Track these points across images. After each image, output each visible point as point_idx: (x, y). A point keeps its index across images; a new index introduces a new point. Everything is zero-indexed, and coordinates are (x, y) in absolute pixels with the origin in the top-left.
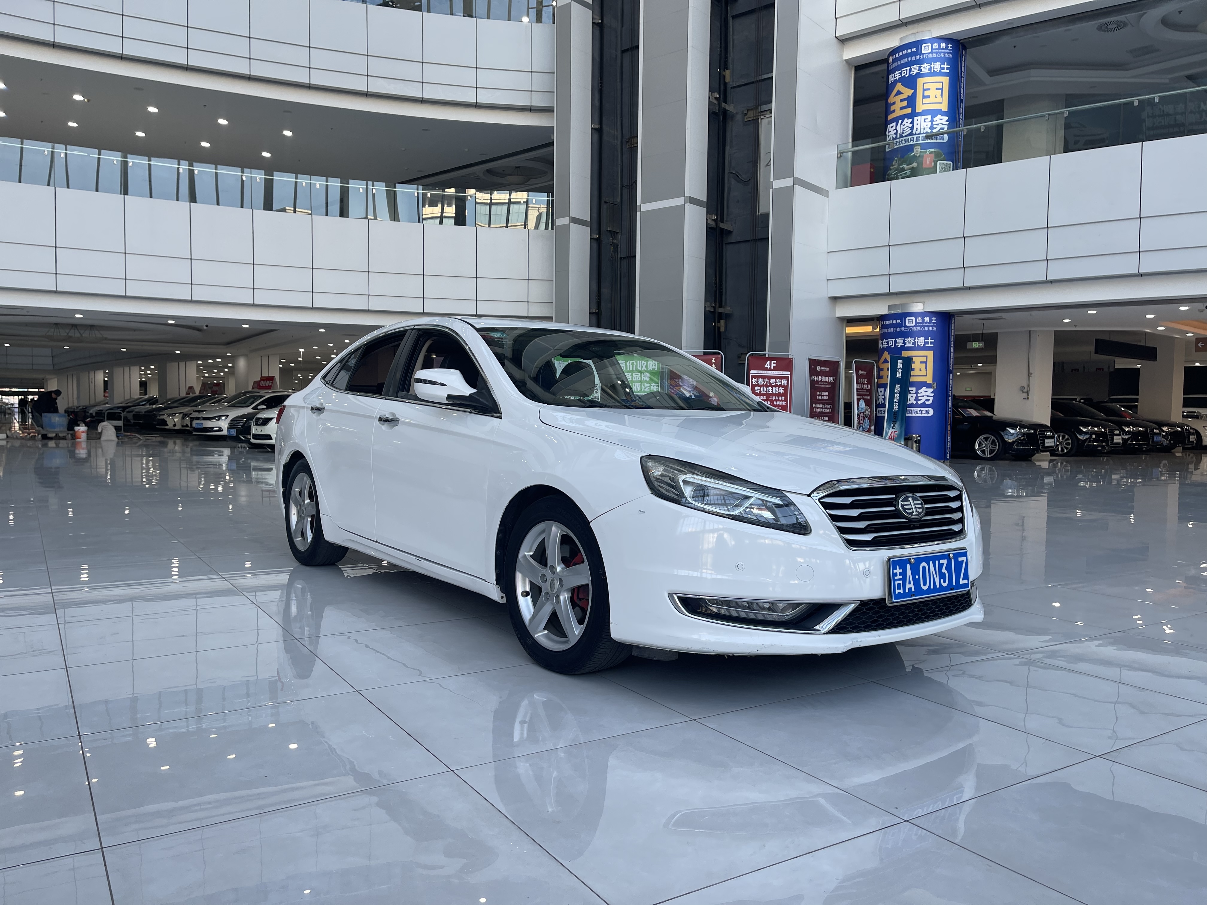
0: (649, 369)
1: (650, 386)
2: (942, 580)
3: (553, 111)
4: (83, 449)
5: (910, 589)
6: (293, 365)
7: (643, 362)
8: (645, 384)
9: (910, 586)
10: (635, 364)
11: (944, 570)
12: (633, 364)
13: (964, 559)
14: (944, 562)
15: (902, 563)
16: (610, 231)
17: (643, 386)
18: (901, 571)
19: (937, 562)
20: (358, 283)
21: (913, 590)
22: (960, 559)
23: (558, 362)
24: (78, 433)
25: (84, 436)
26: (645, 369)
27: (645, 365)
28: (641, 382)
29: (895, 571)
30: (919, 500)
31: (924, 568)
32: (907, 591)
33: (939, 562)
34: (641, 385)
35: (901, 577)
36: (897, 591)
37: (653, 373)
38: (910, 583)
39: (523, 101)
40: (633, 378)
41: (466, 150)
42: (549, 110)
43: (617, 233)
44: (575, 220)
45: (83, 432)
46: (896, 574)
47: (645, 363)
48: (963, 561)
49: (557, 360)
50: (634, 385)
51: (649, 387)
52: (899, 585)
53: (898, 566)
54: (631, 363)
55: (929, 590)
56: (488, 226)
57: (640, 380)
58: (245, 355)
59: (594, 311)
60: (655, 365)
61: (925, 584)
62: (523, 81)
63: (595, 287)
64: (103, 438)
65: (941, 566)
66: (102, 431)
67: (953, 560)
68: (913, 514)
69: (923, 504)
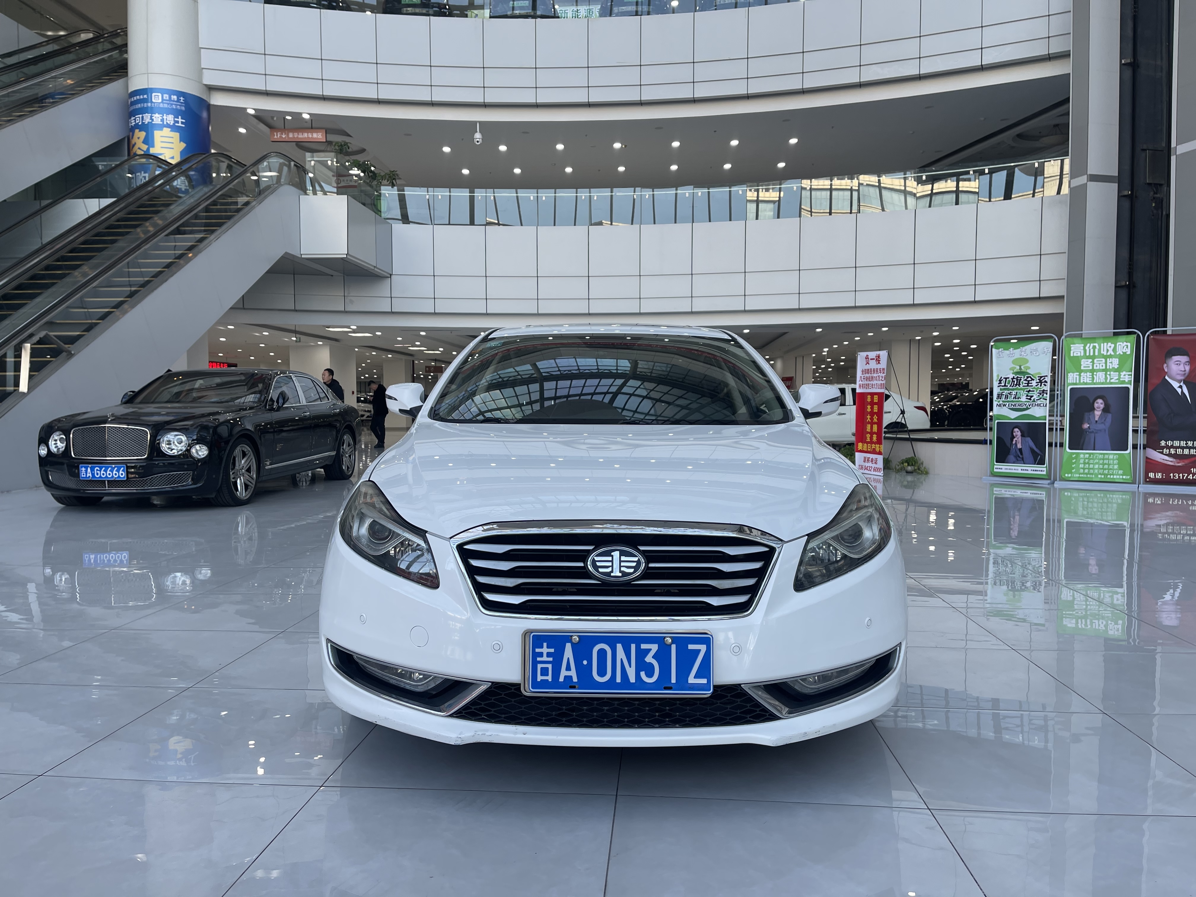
0: (1117, 353)
1: (1120, 375)
2: (643, 674)
3: (1069, 55)
5: (568, 677)
6: (843, 363)
7: (1109, 344)
8: (1112, 373)
9: (570, 673)
10: (1097, 347)
11: (649, 659)
12: (1094, 347)
13: (703, 648)
14: (654, 648)
15: (557, 640)
16: (1149, 184)
17: (1108, 376)
18: (552, 650)
19: (633, 646)
20: (845, 279)
21: (575, 681)
22: (693, 647)
23: (997, 350)
26: (1113, 353)
27: (1112, 348)
28: (1106, 370)
29: (537, 650)
30: (636, 556)
31: (602, 654)
32: (561, 680)
33: (638, 648)
34: (1106, 375)
35: (550, 659)
36: (540, 678)
37: (1122, 358)
38: (568, 668)
39: (1040, 50)
40: (1095, 365)
41: (982, 119)
42: (1064, 55)
43: (1161, 185)
44: (1094, 178)
46: (541, 655)
47: (1113, 346)
48: (700, 650)
49: (996, 348)
50: (1096, 375)
51: (1117, 377)
52: (544, 669)
53: (545, 644)
54: (1091, 347)
55: (612, 685)
56: (988, 200)
57: (1104, 368)
58: (781, 357)
59: (1123, 283)
60: (1127, 347)
61: (602, 675)
62: (1040, 28)
63: (1125, 254)
65: (642, 654)
67: (674, 647)
68: (612, 574)
69: (639, 563)
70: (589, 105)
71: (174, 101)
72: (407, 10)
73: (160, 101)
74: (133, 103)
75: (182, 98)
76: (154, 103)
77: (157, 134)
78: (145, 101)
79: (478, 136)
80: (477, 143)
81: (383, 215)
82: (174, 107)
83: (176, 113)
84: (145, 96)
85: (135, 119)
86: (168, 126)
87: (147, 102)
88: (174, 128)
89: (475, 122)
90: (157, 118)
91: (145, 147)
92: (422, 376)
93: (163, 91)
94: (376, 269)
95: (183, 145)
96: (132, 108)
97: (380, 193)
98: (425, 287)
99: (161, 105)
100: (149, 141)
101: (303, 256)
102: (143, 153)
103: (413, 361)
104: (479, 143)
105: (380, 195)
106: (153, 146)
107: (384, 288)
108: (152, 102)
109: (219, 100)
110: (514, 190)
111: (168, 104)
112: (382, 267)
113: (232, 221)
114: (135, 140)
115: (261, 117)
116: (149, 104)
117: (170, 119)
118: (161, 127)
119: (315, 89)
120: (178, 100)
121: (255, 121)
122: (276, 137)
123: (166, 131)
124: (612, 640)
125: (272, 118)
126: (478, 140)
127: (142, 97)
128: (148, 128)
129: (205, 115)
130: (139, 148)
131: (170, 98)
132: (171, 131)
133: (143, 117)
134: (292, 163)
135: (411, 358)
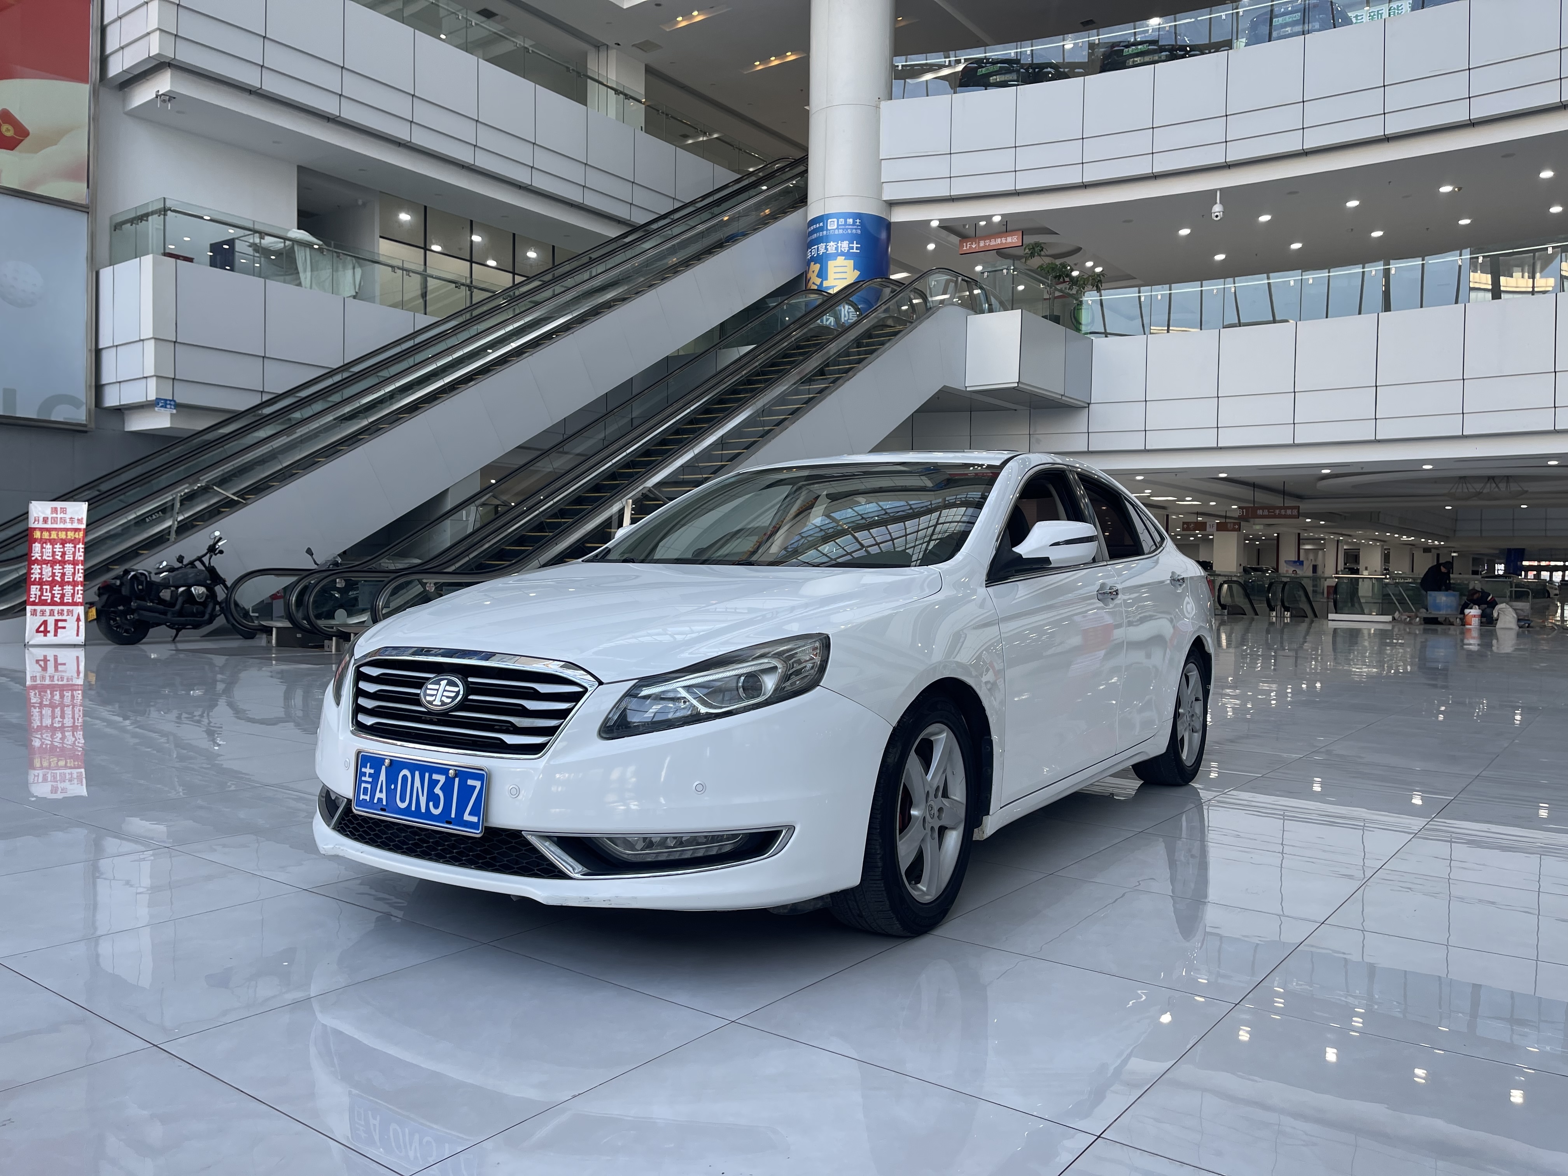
2: (431, 804)
4: (1474, 638)
5: (380, 800)
9: (382, 795)
11: (437, 790)
13: (478, 784)
14: (442, 779)
15: (376, 762)
18: (372, 771)
19: (427, 775)
21: (384, 803)
22: (470, 782)
24: (1467, 617)
25: (1475, 622)
29: (363, 770)
30: (457, 686)
31: (405, 778)
32: (375, 801)
33: (430, 777)
35: (370, 780)
36: (362, 797)
38: (381, 791)
45: (1475, 616)
46: (364, 774)
52: (366, 789)
53: (368, 764)
55: (407, 811)
61: (403, 800)
64: (1499, 625)
65: (433, 783)
66: (1498, 615)
67: (457, 780)
68: (434, 703)
69: (458, 693)
70: (1387, 139)
71: (849, 225)
72: (1133, 61)
73: (835, 227)
74: (811, 233)
75: (858, 221)
76: (830, 230)
77: (831, 264)
78: (821, 229)
79: (1217, 208)
80: (1215, 219)
81: (1084, 329)
82: (849, 231)
83: (851, 239)
84: (821, 224)
85: (811, 251)
86: (842, 254)
87: (822, 231)
88: (848, 255)
89: (1215, 191)
90: (832, 247)
91: (818, 281)
92: (1199, 536)
93: (837, 216)
94: (1064, 398)
95: (857, 273)
96: (809, 239)
97: (1081, 302)
98: (1133, 417)
99: (836, 232)
100: (822, 274)
101: (968, 389)
102: (816, 287)
103: (1167, 516)
104: (1219, 218)
105: (1080, 303)
106: (826, 279)
107: (1079, 423)
108: (827, 230)
109: (899, 216)
110: (1265, 275)
111: (843, 229)
112: (1074, 394)
113: (875, 354)
114: (810, 274)
115: (947, 226)
116: (825, 232)
117: (845, 246)
118: (834, 256)
119: (1005, 184)
120: (854, 222)
121: (944, 233)
122: (965, 248)
123: (840, 260)
124: (414, 767)
125: (964, 226)
126: (1218, 214)
127: (818, 225)
128: (821, 260)
129: (883, 235)
130: (814, 283)
131: (846, 221)
132: (845, 259)
133: (818, 248)
134: (960, 279)
135: (1164, 512)
